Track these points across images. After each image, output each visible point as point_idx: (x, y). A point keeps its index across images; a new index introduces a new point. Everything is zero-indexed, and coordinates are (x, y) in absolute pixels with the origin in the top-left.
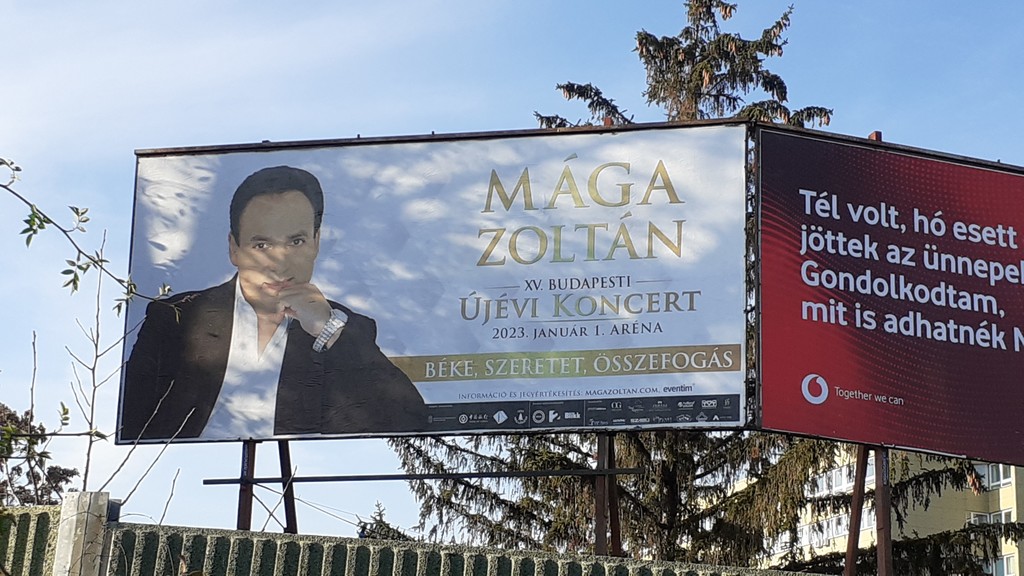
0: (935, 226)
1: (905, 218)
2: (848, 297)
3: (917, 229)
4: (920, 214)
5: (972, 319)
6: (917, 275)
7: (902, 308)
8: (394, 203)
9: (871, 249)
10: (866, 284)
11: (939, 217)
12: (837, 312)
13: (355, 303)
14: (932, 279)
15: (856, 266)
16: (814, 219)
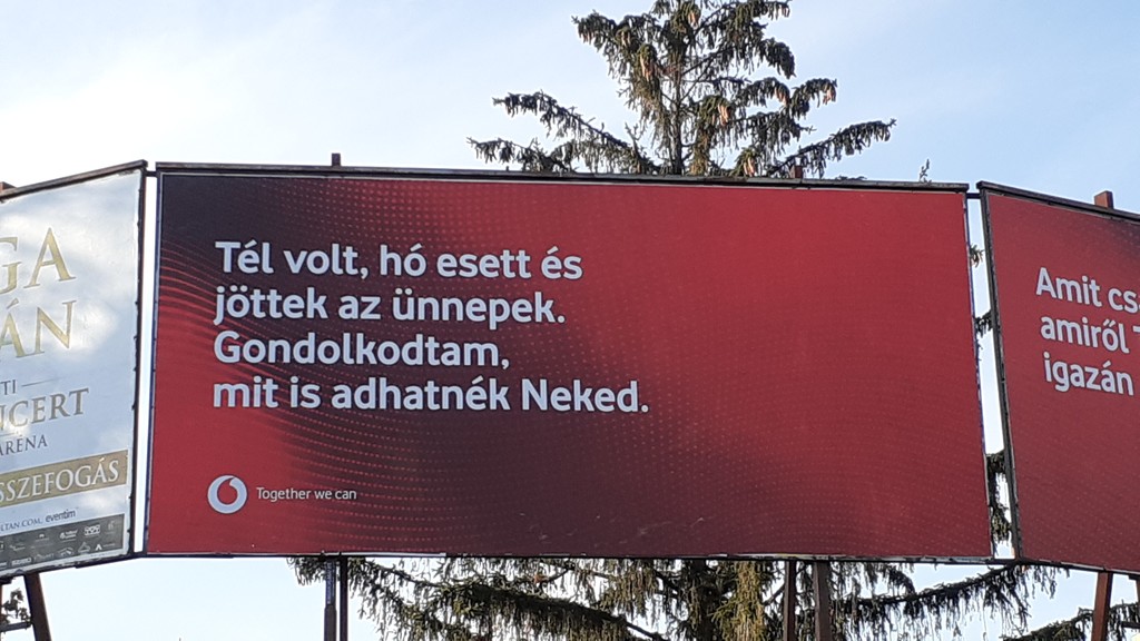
0: (411, 263)
1: (368, 258)
2: (280, 372)
3: (384, 271)
4: (389, 251)
5: (460, 377)
6: (385, 327)
7: (356, 375)
9: (316, 306)
11: (417, 251)
12: (263, 391)
14: (403, 333)
15: (293, 330)
16: (237, 276)
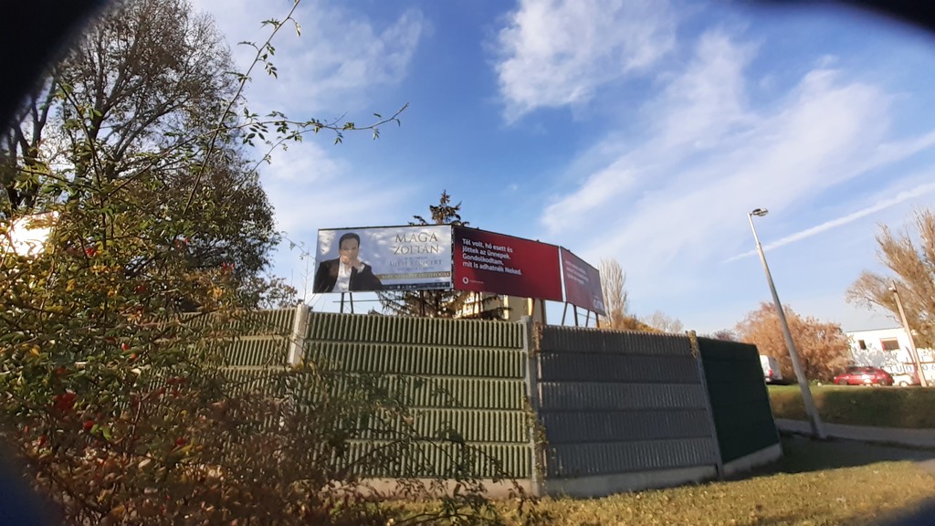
1: (484, 245)
2: (472, 261)
3: (486, 247)
4: (487, 244)
6: (486, 257)
8: (375, 241)
9: (477, 251)
10: (476, 258)
11: (491, 245)
12: (470, 264)
13: (367, 263)
14: (489, 257)
15: (474, 255)
16: (465, 245)
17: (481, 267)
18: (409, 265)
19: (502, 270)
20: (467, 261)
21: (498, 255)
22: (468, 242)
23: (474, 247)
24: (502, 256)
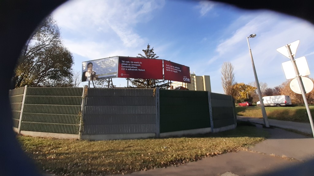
0: (133, 62)
1: (130, 62)
2: (125, 68)
5: (135, 69)
6: (131, 66)
7: (129, 68)
9: (127, 64)
10: (127, 67)
13: (95, 71)
14: (132, 66)
15: (126, 66)
16: (123, 63)
17: (128, 69)
18: (105, 71)
19: (137, 70)
20: (123, 68)
21: (136, 65)
22: (124, 62)
23: (126, 63)
24: (137, 65)
